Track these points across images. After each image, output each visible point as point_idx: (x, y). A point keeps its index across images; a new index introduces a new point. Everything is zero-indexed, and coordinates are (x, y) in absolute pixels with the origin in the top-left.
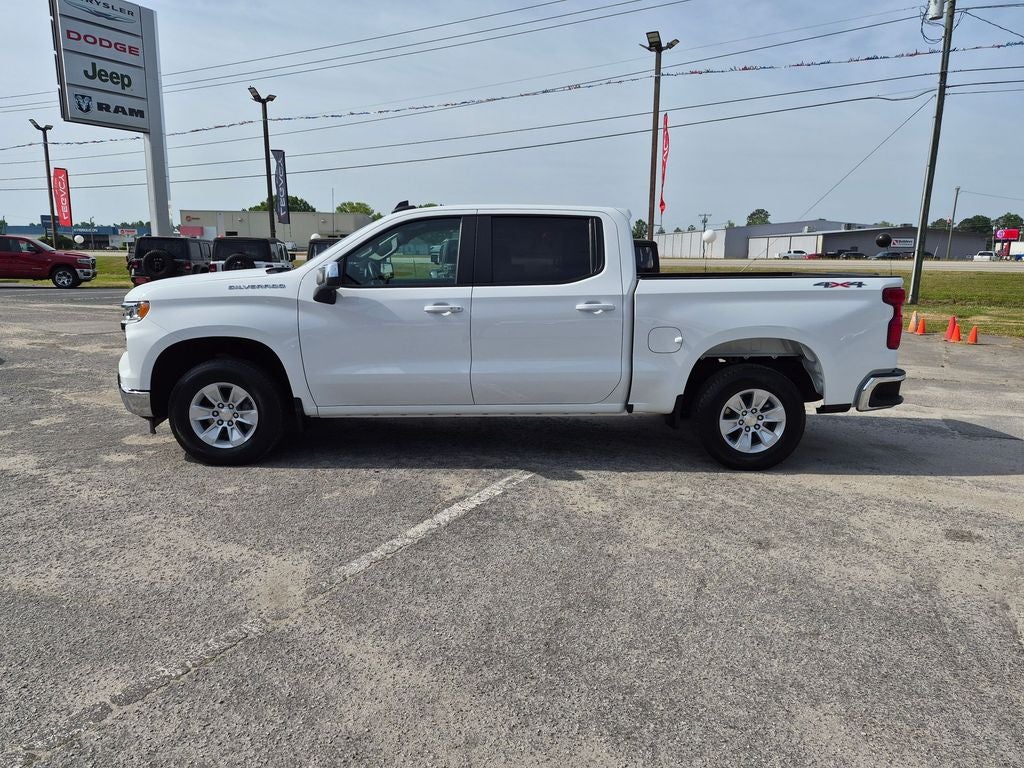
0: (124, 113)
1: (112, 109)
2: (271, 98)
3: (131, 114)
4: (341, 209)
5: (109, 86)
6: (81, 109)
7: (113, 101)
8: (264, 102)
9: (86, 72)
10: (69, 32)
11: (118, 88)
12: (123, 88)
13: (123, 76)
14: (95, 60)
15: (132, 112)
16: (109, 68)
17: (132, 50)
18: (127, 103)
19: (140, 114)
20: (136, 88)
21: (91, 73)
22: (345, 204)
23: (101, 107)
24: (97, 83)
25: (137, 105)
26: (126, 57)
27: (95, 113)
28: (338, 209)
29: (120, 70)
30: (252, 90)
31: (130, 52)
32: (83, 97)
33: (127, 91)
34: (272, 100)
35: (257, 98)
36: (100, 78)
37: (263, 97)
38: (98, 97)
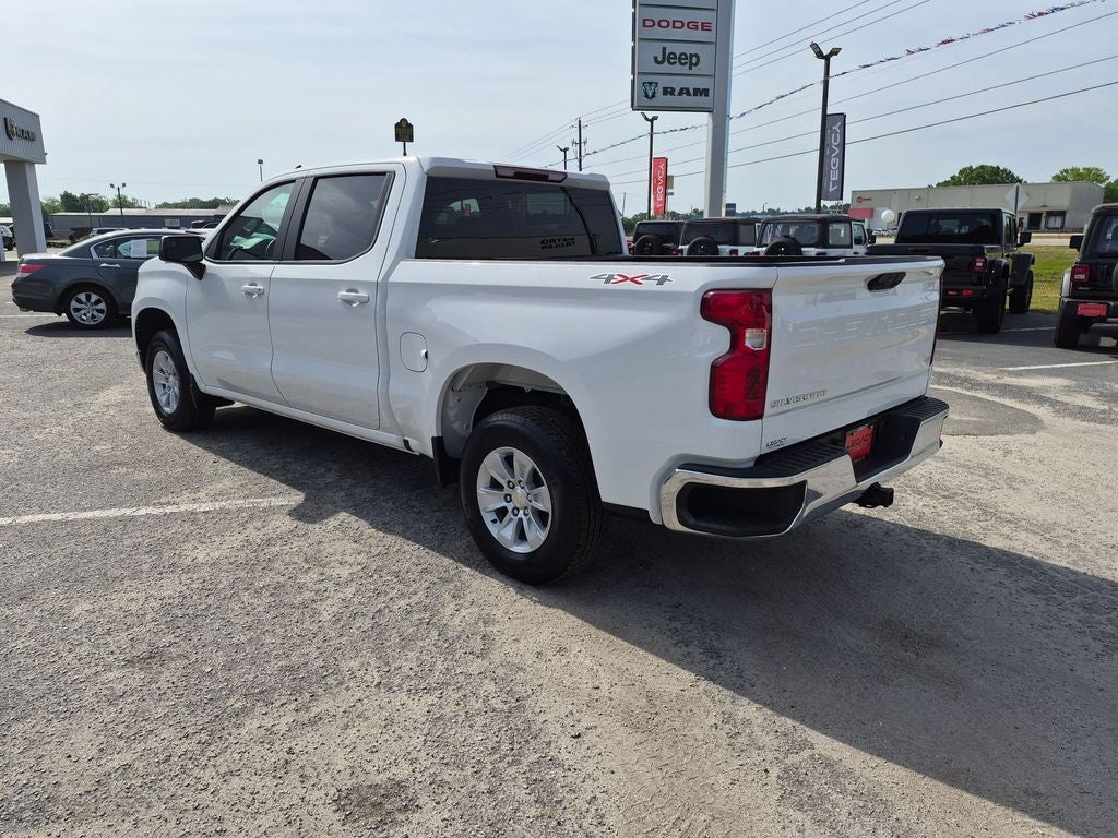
0: (688, 93)
1: (676, 93)
2: (835, 52)
3: (695, 94)
4: (1058, 178)
5: (677, 68)
6: (647, 96)
7: (677, 83)
8: (827, 58)
9: (656, 58)
10: (644, 20)
11: (685, 69)
12: (690, 68)
13: (691, 56)
14: (664, 44)
15: (697, 92)
16: (678, 49)
17: (705, 26)
18: (692, 84)
19: (705, 92)
20: (704, 67)
21: (660, 59)
22: (1066, 171)
23: (668, 91)
24: (666, 67)
25: (701, 84)
26: (699, 35)
27: (661, 99)
28: (1054, 178)
29: (689, 49)
30: (815, 46)
31: (702, 29)
32: (650, 83)
33: (695, 70)
34: (837, 54)
35: (819, 55)
36: (670, 63)
37: (826, 52)
38: (665, 82)
